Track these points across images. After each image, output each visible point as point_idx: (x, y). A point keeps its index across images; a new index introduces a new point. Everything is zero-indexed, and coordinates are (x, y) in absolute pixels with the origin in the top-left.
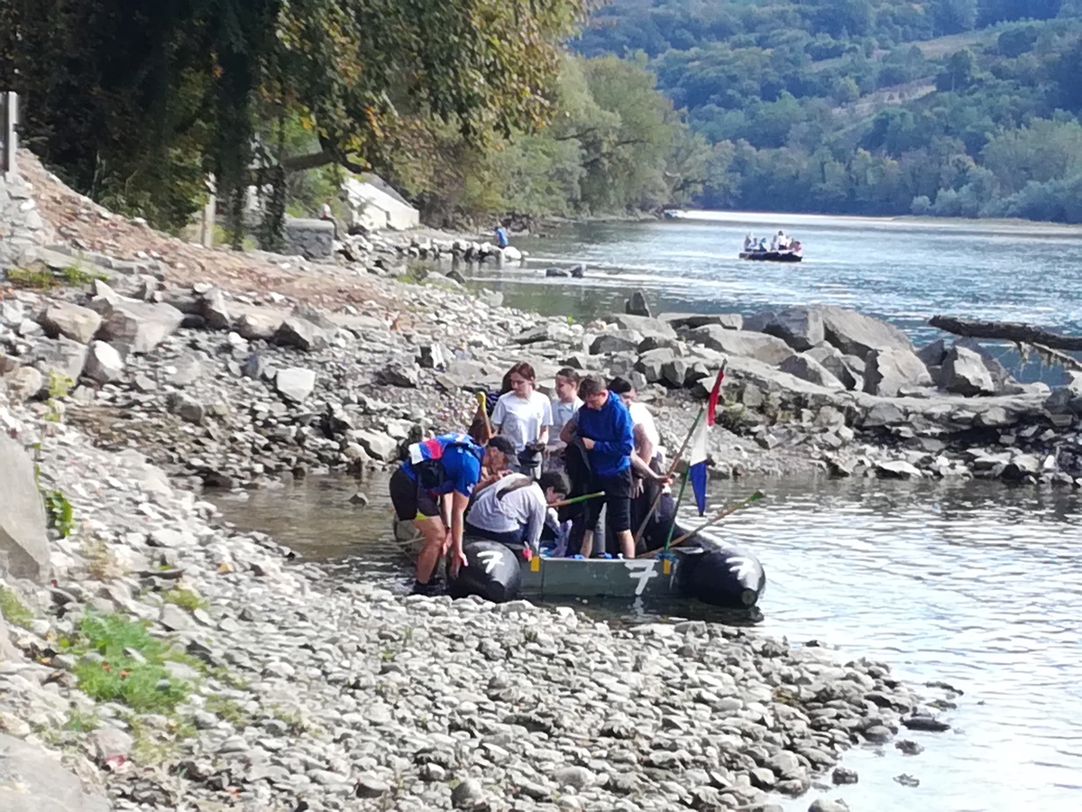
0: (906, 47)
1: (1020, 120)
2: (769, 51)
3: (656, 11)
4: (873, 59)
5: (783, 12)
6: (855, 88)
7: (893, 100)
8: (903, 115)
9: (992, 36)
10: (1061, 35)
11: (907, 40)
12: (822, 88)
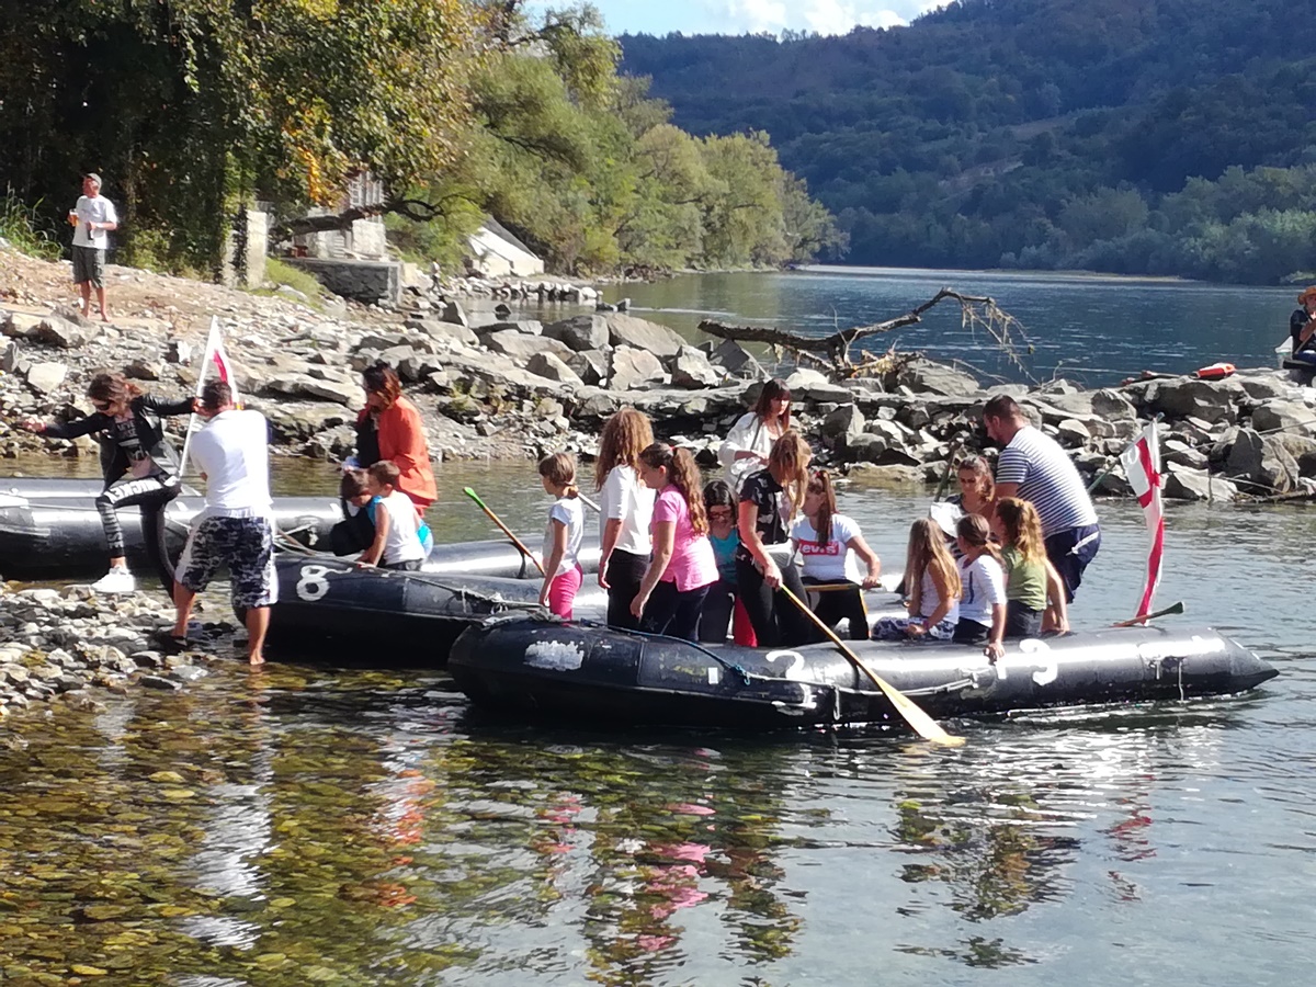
0: (1000, 130)
1: (1090, 189)
2: (887, 134)
3: (796, 102)
4: (973, 140)
5: (900, 101)
6: (956, 163)
7: (987, 173)
8: (995, 185)
9: (1070, 121)
10: (1127, 119)
11: (1001, 124)
12: (930, 164)
